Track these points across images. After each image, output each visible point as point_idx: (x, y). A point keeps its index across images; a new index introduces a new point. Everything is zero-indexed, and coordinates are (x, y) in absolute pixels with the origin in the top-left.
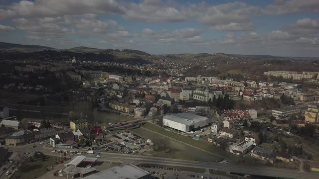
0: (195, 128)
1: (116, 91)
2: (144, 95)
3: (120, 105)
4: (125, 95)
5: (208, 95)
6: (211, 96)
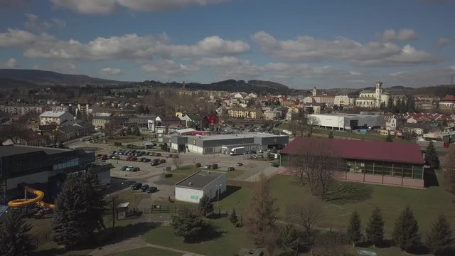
0: (359, 125)
1: (239, 99)
2: (278, 103)
3: (243, 110)
4: (251, 103)
5: (380, 97)
6: (385, 98)
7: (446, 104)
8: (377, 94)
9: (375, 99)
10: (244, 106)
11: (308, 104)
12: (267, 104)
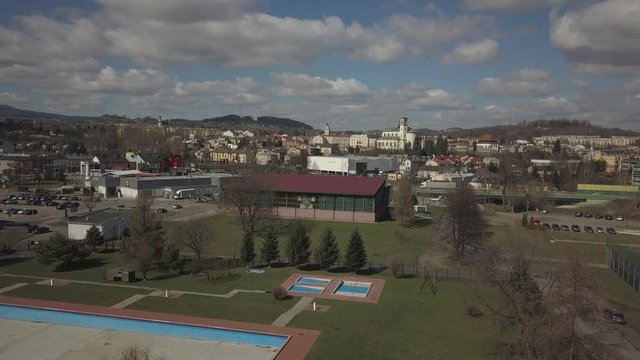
0: (367, 169)
1: (227, 138)
2: (280, 144)
3: (230, 151)
4: (243, 143)
5: (405, 136)
6: (410, 138)
7: (484, 145)
8: (401, 133)
9: (399, 139)
10: (234, 147)
11: (316, 145)
12: (264, 145)
